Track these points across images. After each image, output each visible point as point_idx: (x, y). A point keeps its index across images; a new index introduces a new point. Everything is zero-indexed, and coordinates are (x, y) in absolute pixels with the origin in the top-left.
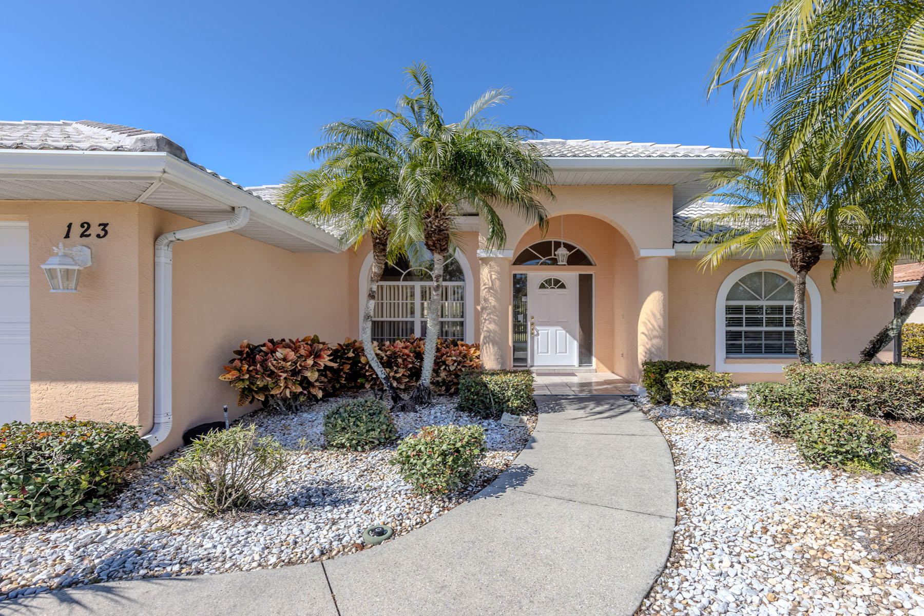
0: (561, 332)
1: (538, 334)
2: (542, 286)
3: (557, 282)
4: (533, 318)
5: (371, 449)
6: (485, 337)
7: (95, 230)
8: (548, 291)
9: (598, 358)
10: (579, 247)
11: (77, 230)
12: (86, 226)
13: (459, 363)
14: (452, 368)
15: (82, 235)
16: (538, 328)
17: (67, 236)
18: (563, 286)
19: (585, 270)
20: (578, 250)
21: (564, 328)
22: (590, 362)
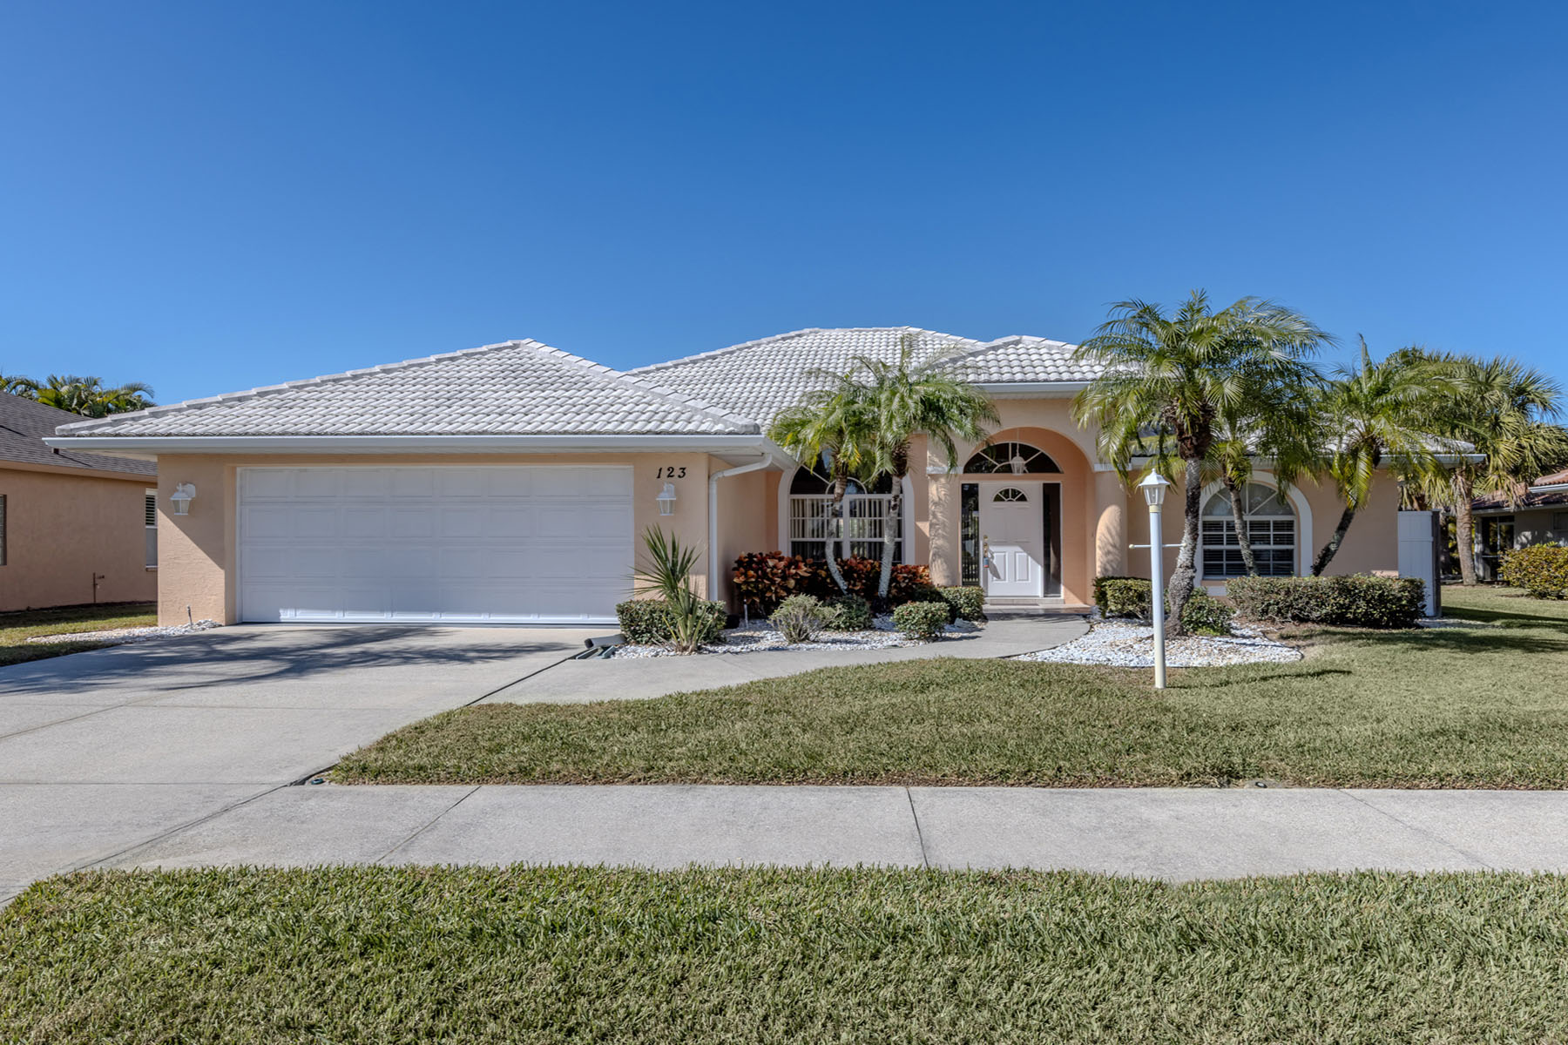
0: (1021, 555)
1: (993, 557)
2: (998, 499)
3: (1015, 493)
4: (986, 537)
5: (860, 630)
6: (934, 555)
7: (677, 472)
8: (1005, 504)
9: (1067, 587)
10: (1042, 451)
11: (665, 473)
12: (671, 469)
13: (910, 579)
14: (903, 585)
15: (669, 476)
16: (992, 548)
17: (659, 477)
18: (1023, 498)
19: (1051, 478)
20: (1042, 454)
21: (1025, 550)
22: (1058, 591)
